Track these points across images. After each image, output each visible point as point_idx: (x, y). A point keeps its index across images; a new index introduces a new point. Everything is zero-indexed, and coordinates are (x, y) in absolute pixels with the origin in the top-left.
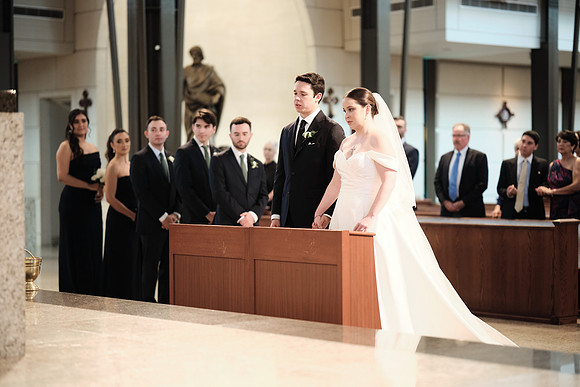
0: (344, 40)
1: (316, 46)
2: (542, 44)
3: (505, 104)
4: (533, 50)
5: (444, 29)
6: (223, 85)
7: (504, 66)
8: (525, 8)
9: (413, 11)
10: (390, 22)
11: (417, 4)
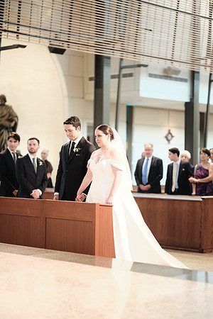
0: (84, 94)
1: (69, 96)
2: (191, 99)
3: (169, 131)
4: (186, 103)
5: (139, 90)
6: (17, 117)
7: (170, 110)
8: (182, 80)
9: (123, 80)
10: (110, 85)
11: (125, 76)
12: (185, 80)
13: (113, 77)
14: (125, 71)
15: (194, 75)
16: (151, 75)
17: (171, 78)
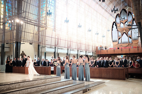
1: (34, 51)
2: (55, 51)
5: (46, 50)
6: (25, 54)
7: (52, 53)
8: (53, 48)
9: (42, 48)
10: (40, 49)
11: (43, 48)
12: (54, 48)
13: (41, 48)
14: (42, 47)
15: (55, 48)
16: (48, 48)
17: (51, 48)
